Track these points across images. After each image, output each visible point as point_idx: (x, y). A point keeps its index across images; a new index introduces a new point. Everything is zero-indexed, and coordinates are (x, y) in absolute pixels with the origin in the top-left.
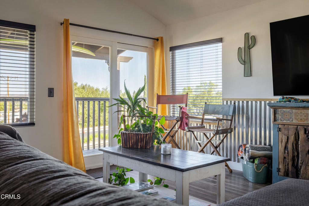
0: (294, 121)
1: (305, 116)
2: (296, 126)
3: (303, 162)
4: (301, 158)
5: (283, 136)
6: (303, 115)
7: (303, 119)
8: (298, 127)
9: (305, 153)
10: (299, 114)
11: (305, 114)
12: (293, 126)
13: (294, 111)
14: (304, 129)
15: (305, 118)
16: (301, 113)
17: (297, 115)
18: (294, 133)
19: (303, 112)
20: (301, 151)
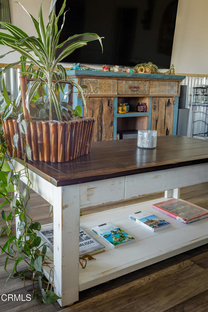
0: (98, 92)
1: (109, 87)
2: (101, 98)
3: (106, 136)
4: (105, 132)
5: (89, 110)
6: (107, 86)
7: (107, 90)
8: (102, 99)
9: (108, 127)
10: (103, 84)
11: (108, 85)
12: (98, 98)
13: (99, 80)
14: (107, 101)
15: (108, 88)
16: (105, 83)
17: (102, 85)
18: (99, 106)
19: (107, 82)
20: (105, 125)
